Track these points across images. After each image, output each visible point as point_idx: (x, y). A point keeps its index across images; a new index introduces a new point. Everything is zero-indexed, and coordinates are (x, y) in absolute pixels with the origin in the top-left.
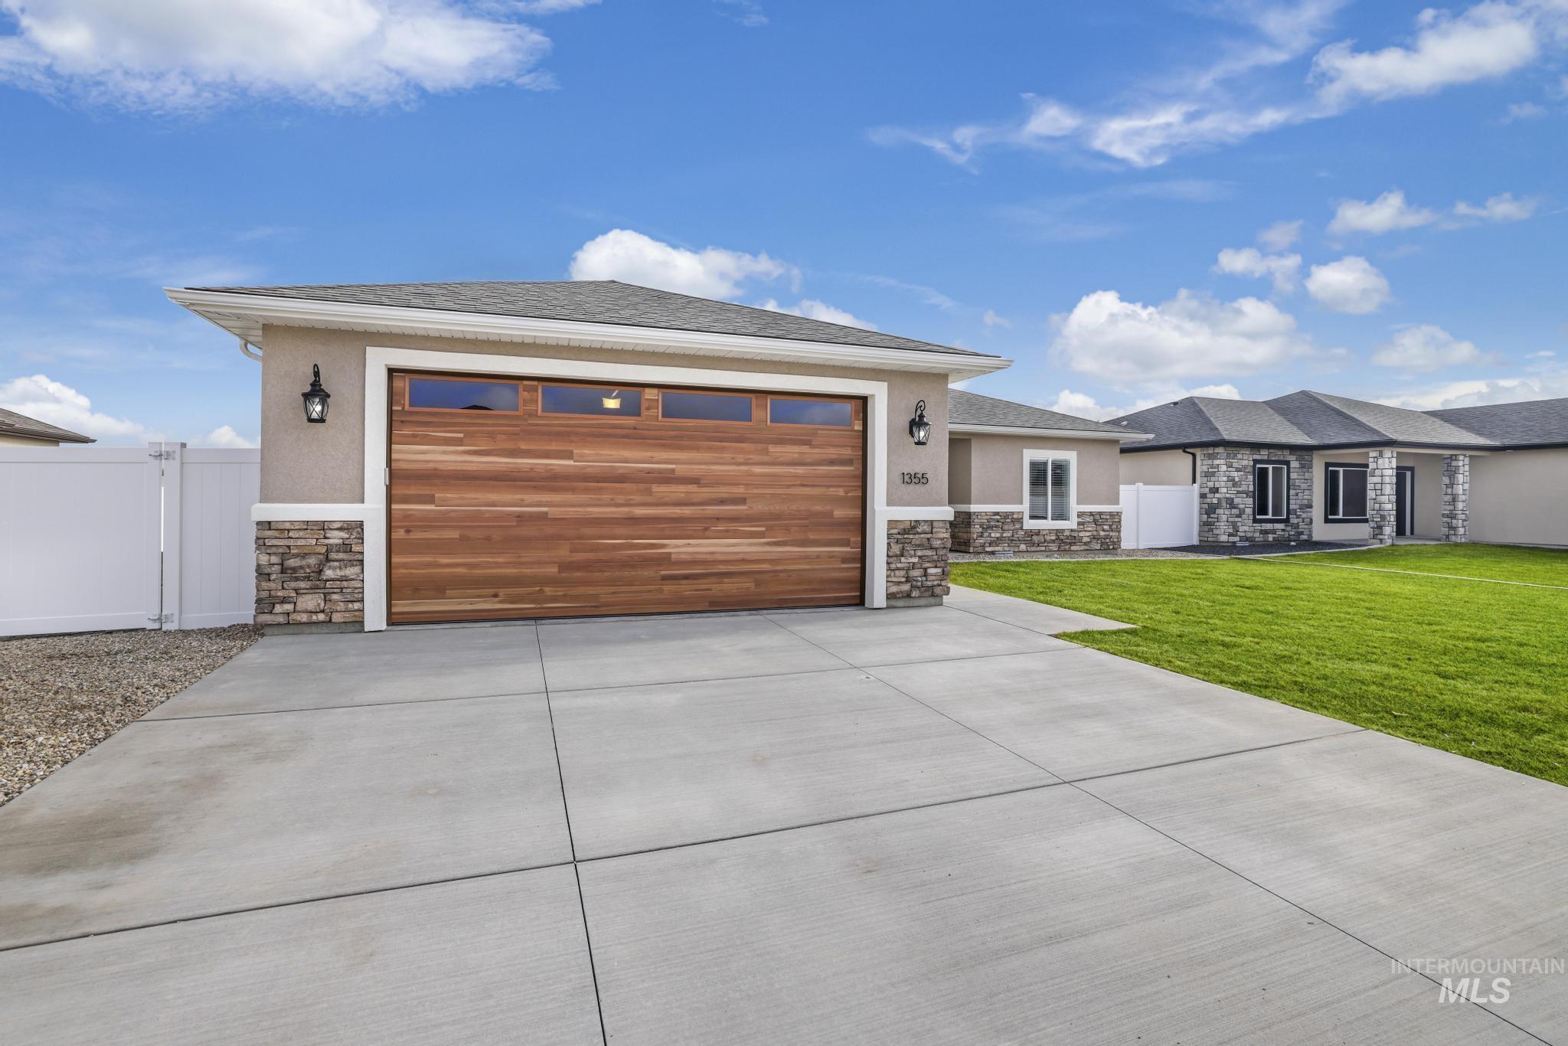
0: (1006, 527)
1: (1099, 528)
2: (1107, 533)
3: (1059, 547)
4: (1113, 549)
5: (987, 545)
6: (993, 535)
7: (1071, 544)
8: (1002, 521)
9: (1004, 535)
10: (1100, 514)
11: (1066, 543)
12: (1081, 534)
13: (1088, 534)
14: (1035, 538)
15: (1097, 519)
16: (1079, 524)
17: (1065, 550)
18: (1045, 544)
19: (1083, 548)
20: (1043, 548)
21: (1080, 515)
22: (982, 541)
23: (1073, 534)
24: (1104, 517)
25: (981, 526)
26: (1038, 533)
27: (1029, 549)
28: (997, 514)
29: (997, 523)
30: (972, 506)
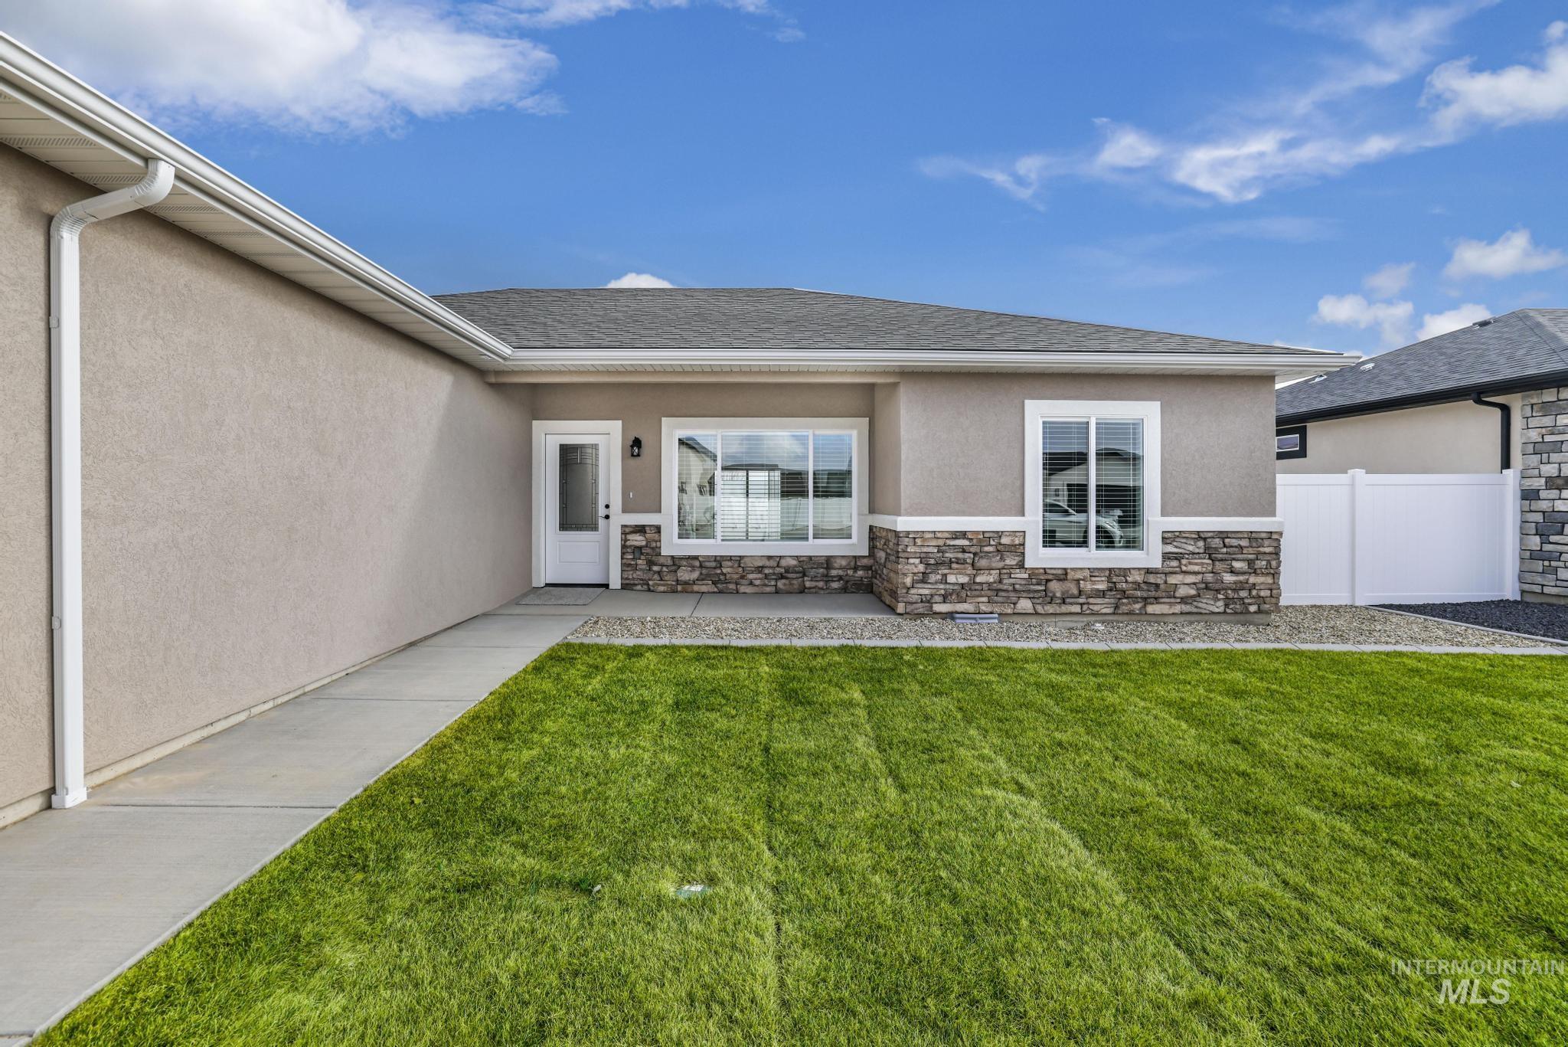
0: (983, 563)
1: (1219, 566)
2: (1241, 578)
3: (1117, 607)
4: (1259, 611)
5: (937, 599)
6: (951, 579)
7: (1146, 601)
8: (973, 549)
9: (978, 579)
10: (1223, 535)
11: (1135, 599)
12: (1173, 580)
13: (1190, 579)
14: (1054, 586)
15: (1216, 547)
16: (1166, 557)
17: (1131, 613)
18: (1081, 600)
19: (1177, 609)
20: (1077, 609)
21: (1167, 538)
22: (927, 592)
23: (1152, 579)
24: (1235, 542)
25: (924, 559)
26: (1063, 575)
27: (1040, 609)
28: (963, 535)
29: (960, 555)
30: (900, 519)
